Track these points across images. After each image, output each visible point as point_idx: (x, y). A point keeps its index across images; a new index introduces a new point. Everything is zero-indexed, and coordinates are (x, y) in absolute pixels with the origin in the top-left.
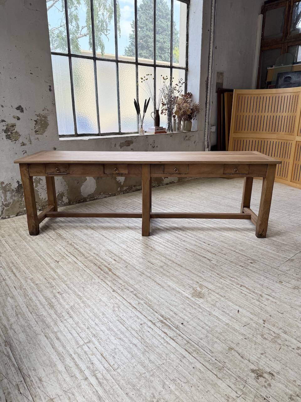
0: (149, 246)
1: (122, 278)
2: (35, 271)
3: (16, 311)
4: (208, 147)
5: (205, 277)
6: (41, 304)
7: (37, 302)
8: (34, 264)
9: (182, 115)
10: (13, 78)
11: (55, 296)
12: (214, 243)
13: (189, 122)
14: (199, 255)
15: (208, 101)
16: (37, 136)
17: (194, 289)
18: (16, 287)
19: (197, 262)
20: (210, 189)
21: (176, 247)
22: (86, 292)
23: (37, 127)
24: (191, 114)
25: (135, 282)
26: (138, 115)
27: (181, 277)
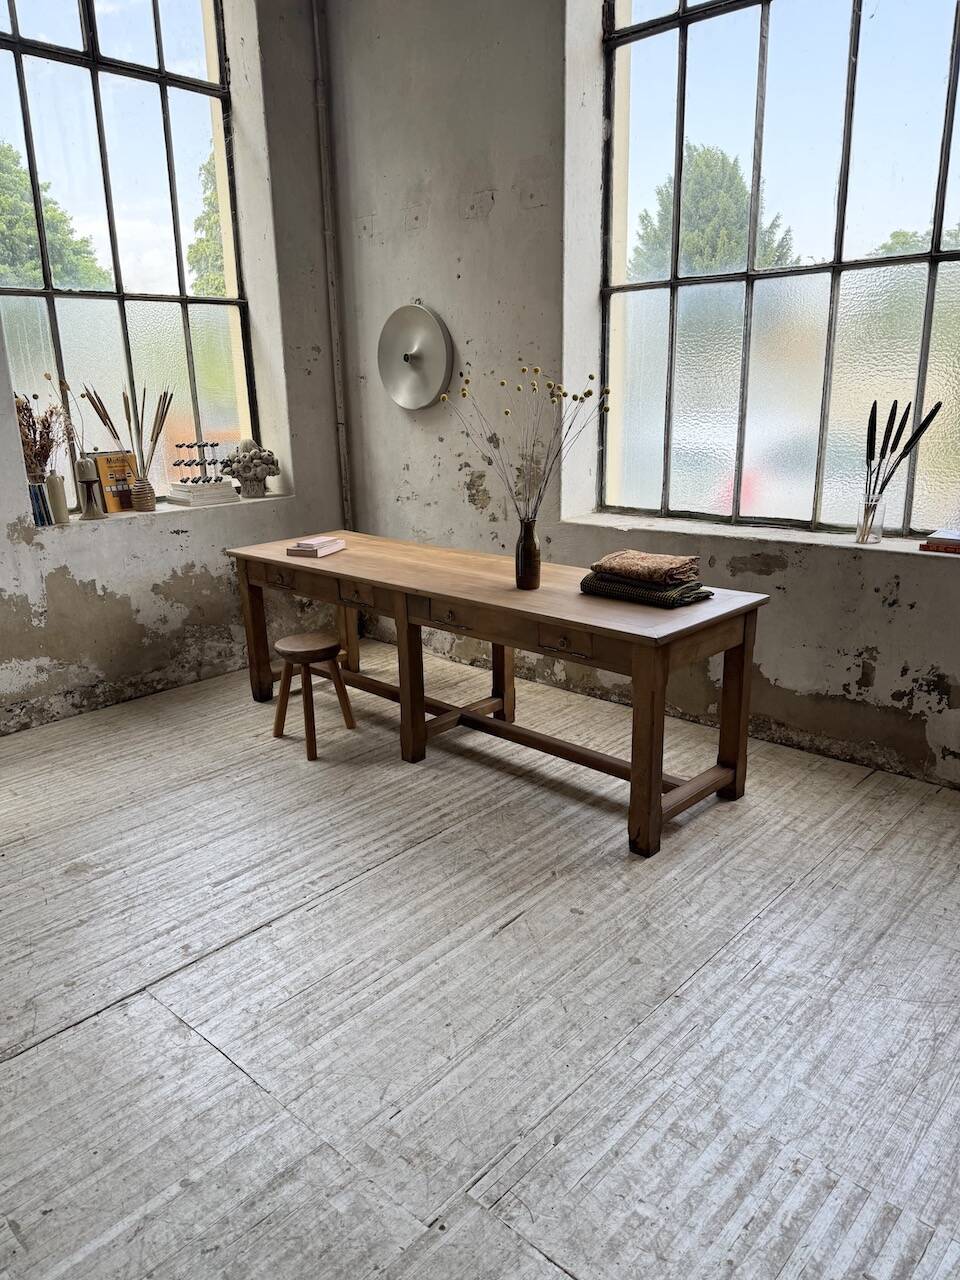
23: (519, 485)
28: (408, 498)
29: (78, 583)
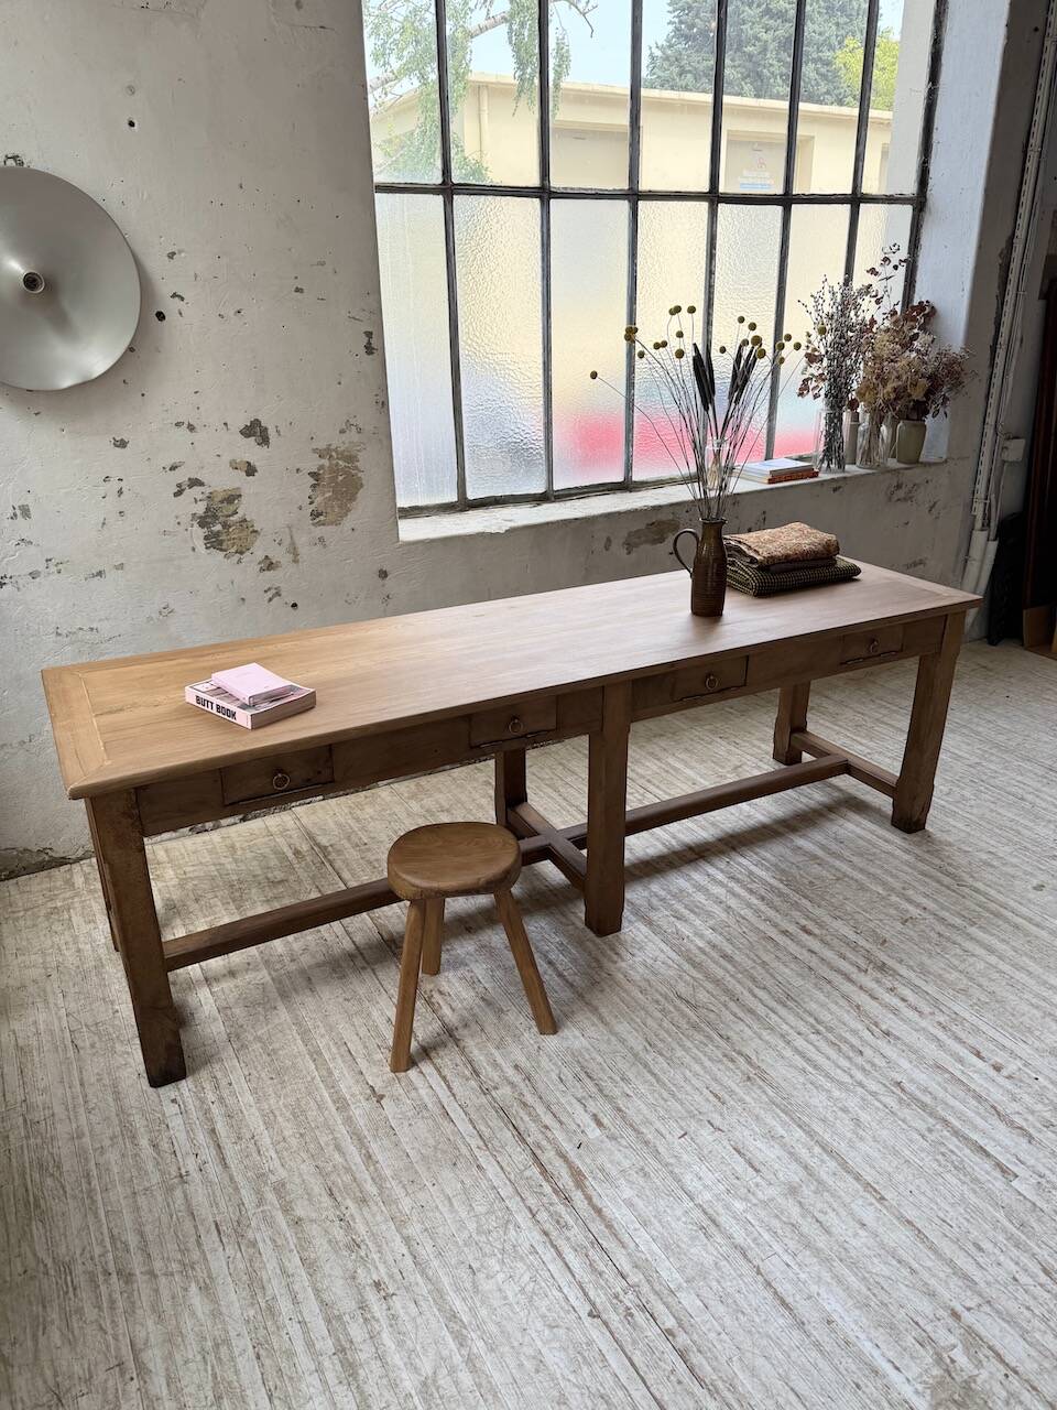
0: (740, 1053)
1: (626, 1238)
2: (294, 1142)
3: (215, 1376)
4: (986, 525)
5: (988, 1283)
6: (310, 1344)
7: (294, 1329)
8: (291, 1100)
9: (889, 404)
10: (233, 312)
11: (363, 1306)
12: (1019, 1063)
13: (915, 426)
14: (956, 1133)
15: (1002, 340)
16: (319, 531)
17: (939, 1360)
18: (223, 1228)
19: (948, 1176)
20: (988, 716)
21: (854, 1071)
22: (483, 1302)
23: (319, 500)
24: (929, 393)
25: (681, 1270)
26: (706, 409)
27: (878, 1267)
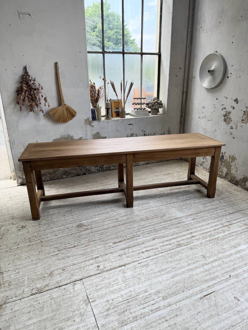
16: (242, 124)
23: (244, 117)
28: (203, 118)
29: (102, 137)
